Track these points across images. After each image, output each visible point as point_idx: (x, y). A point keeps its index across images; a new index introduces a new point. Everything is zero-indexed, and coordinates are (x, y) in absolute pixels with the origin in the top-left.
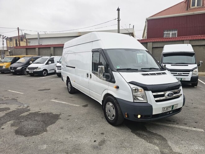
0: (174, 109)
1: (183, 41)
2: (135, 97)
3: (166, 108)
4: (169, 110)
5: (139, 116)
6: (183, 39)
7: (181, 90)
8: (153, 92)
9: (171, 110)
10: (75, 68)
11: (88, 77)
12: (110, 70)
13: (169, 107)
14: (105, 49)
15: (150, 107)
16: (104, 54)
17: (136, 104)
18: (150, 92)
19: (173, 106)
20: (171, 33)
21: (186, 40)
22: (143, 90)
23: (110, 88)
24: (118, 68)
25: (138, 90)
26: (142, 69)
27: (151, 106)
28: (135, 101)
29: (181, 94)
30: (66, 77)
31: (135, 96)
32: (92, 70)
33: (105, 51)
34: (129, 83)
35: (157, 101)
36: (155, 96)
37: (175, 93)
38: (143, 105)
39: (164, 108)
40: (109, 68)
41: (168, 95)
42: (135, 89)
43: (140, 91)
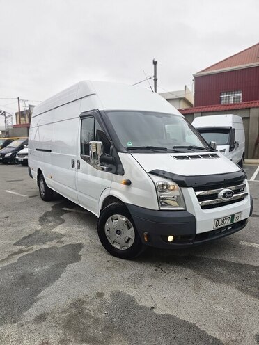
0: (235, 222)
1: (249, 108)
2: (161, 201)
3: (220, 221)
4: (226, 224)
5: (171, 238)
6: (249, 106)
7: (245, 185)
8: (196, 189)
9: (229, 223)
10: (50, 151)
11: (73, 166)
12: (114, 150)
13: (227, 218)
14: (104, 111)
15: (192, 220)
16: (103, 120)
17: (165, 215)
18: (191, 190)
19: (233, 216)
20: (232, 96)
21: (254, 107)
22: (176, 186)
23: (114, 184)
24: (130, 145)
25: (168, 186)
26: (174, 147)
27: (194, 218)
28: (161, 209)
29: (247, 194)
30: (37, 170)
31: (162, 199)
32: (82, 153)
33: (103, 114)
34: (150, 173)
35: (204, 207)
36: (200, 198)
37: (236, 191)
38: (178, 215)
39: (217, 220)
40: (112, 147)
41: (224, 195)
42: (163, 185)
43: (171, 188)
